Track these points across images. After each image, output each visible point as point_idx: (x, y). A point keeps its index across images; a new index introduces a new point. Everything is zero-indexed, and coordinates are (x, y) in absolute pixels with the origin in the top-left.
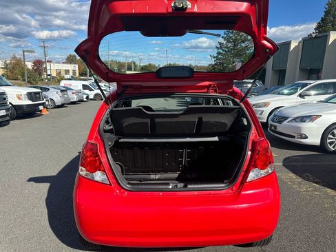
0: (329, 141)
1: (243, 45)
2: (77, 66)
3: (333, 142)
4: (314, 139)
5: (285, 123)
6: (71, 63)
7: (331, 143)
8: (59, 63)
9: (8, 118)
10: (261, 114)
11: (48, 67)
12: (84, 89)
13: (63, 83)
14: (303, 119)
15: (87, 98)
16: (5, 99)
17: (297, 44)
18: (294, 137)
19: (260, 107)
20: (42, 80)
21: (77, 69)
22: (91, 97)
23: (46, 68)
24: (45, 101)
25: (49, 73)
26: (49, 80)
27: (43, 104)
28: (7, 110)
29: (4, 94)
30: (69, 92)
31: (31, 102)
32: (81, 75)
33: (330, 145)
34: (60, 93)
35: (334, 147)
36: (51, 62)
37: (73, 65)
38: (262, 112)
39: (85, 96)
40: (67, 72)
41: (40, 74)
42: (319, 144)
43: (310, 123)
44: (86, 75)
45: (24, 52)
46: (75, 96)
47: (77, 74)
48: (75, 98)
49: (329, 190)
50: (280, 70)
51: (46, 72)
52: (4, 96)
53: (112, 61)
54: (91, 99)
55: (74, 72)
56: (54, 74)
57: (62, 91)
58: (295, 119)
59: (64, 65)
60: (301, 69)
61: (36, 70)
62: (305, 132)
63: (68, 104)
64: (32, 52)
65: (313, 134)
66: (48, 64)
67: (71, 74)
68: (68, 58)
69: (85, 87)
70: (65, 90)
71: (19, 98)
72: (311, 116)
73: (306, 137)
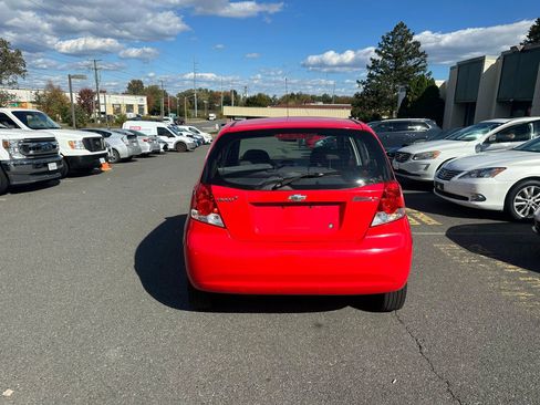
0: (516, 204)
1: (411, 63)
2: (145, 98)
3: (523, 206)
4: (495, 202)
5: (455, 179)
6: (135, 94)
7: (520, 208)
8: (117, 94)
9: (59, 175)
10: (426, 169)
11: (102, 101)
12: (160, 134)
13: (127, 125)
14: (480, 173)
15: (165, 147)
16: (55, 147)
17: (494, 62)
18: (467, 199)
19: (425, 158)
20: (93, 121)
21: (145, 103)
22: (171, 146)
23: (98, 102)
24: (107, 151)
25: (102, 110)
26: (103, 121)
27: (105, 156)
28: (59, 163)
29: (53, 139)
30: (140, 139)
31: (88, 153)
32: (152, 112)
33: (519, 210)
34: (127, 140)
35: (523, 213)
36: (104, 92)
37: (139, 98)
38: (428, 165)
39: (162, 146)
40: (130, 108)
41: (90, 112)
42: (502, 208)
43: (490, 179)
44: (159, 113)
45: (70, 77)
46: (147, 145)
47: (146, 112)
48: (147, 148)
49: (499, 263)
50: (467, 104)
51: (99, 108)
52: (54, 143)
53: (200, 90)
54: (171, 150)
55: (141, 108)
56: (110, 112)
57: (129, 137)
58: (469, 174)
59: (125, 97)
60: (500, 102)
61: (83, 106)
62: (482, 191)
63: (138, 156)
64: (82, 77)
65: (493, 194)
66: (101, 95)
67: (136, 111)
68: (130, 85)
69: (161, 131)
70: (133, 136)
71: (72, 147)
72: (491, 169)
73: (484, 199)
